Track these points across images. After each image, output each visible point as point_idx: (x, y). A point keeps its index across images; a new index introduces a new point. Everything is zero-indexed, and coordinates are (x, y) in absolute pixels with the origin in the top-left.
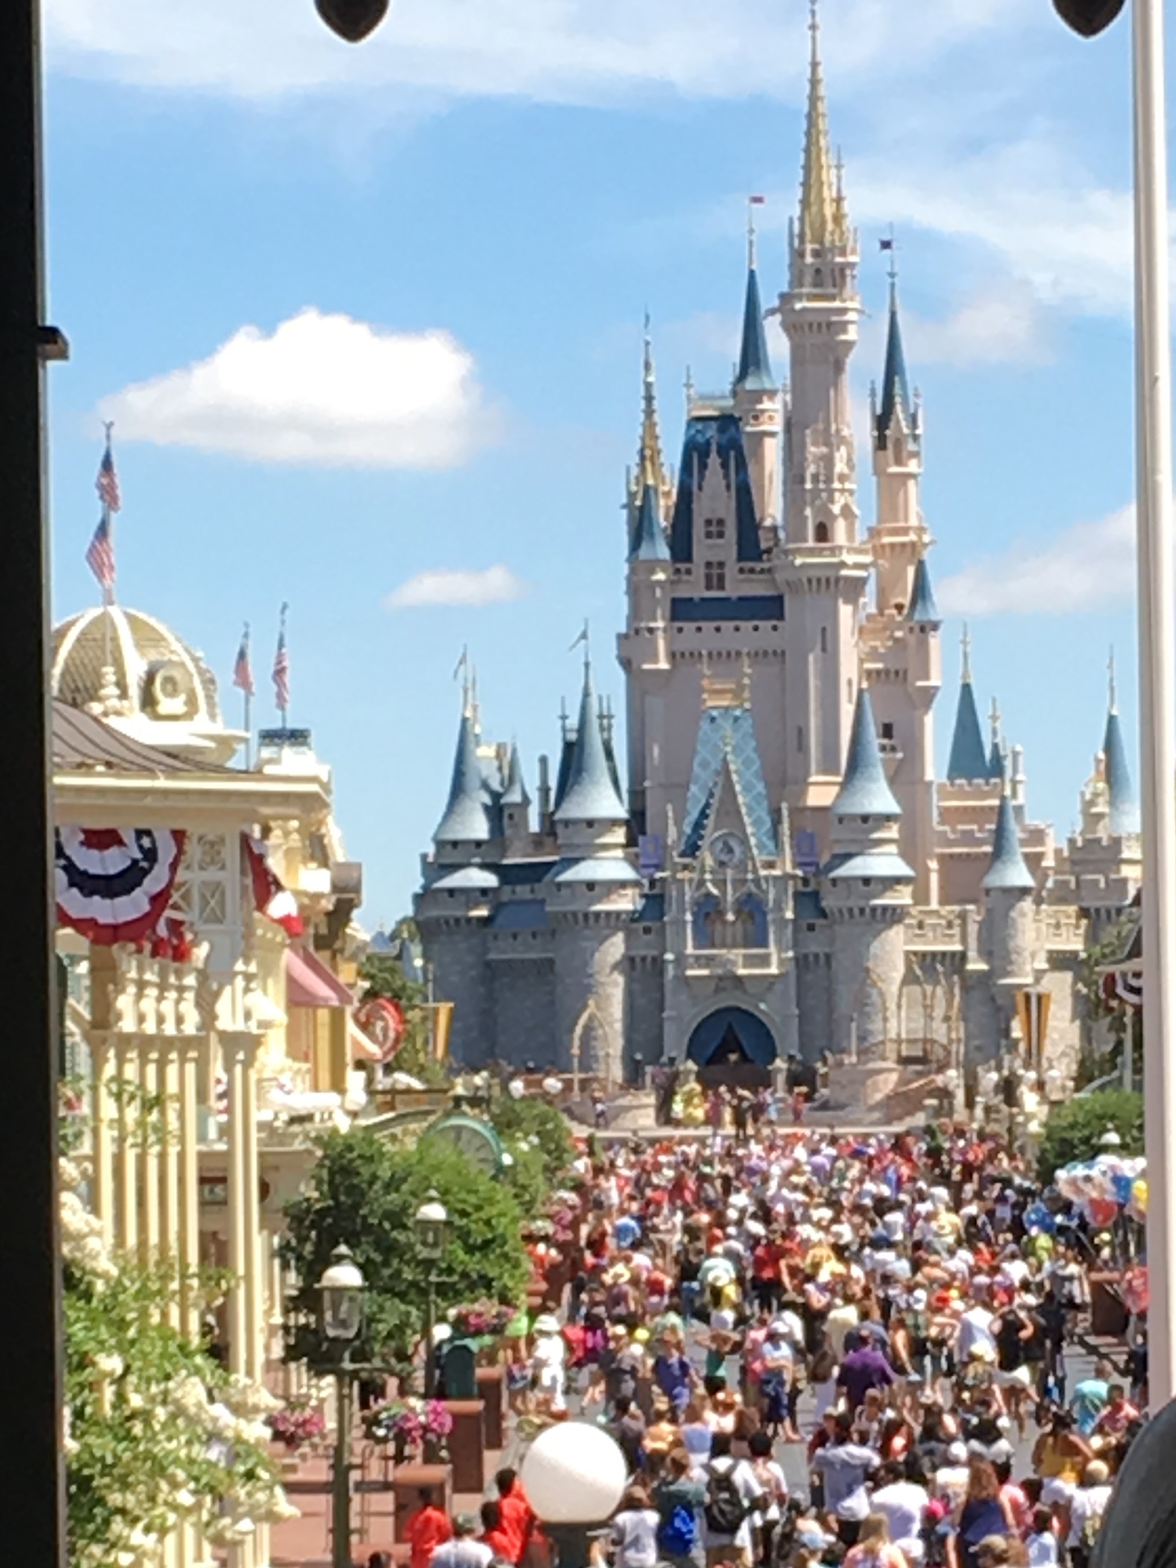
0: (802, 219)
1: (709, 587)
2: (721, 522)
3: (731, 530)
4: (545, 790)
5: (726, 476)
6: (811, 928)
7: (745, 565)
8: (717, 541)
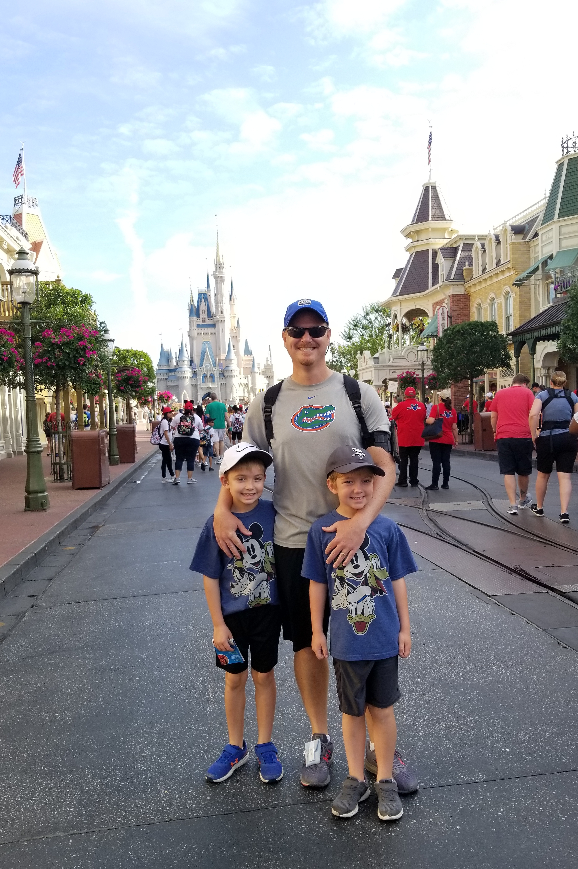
0: (216, 259)
1: (203, 322)
2: (204, 311)
3: (206, 312)
4: (176, 358)
5: (205, 303)
6: (222, 379)
7: (209, 318)
8: (204, 314)
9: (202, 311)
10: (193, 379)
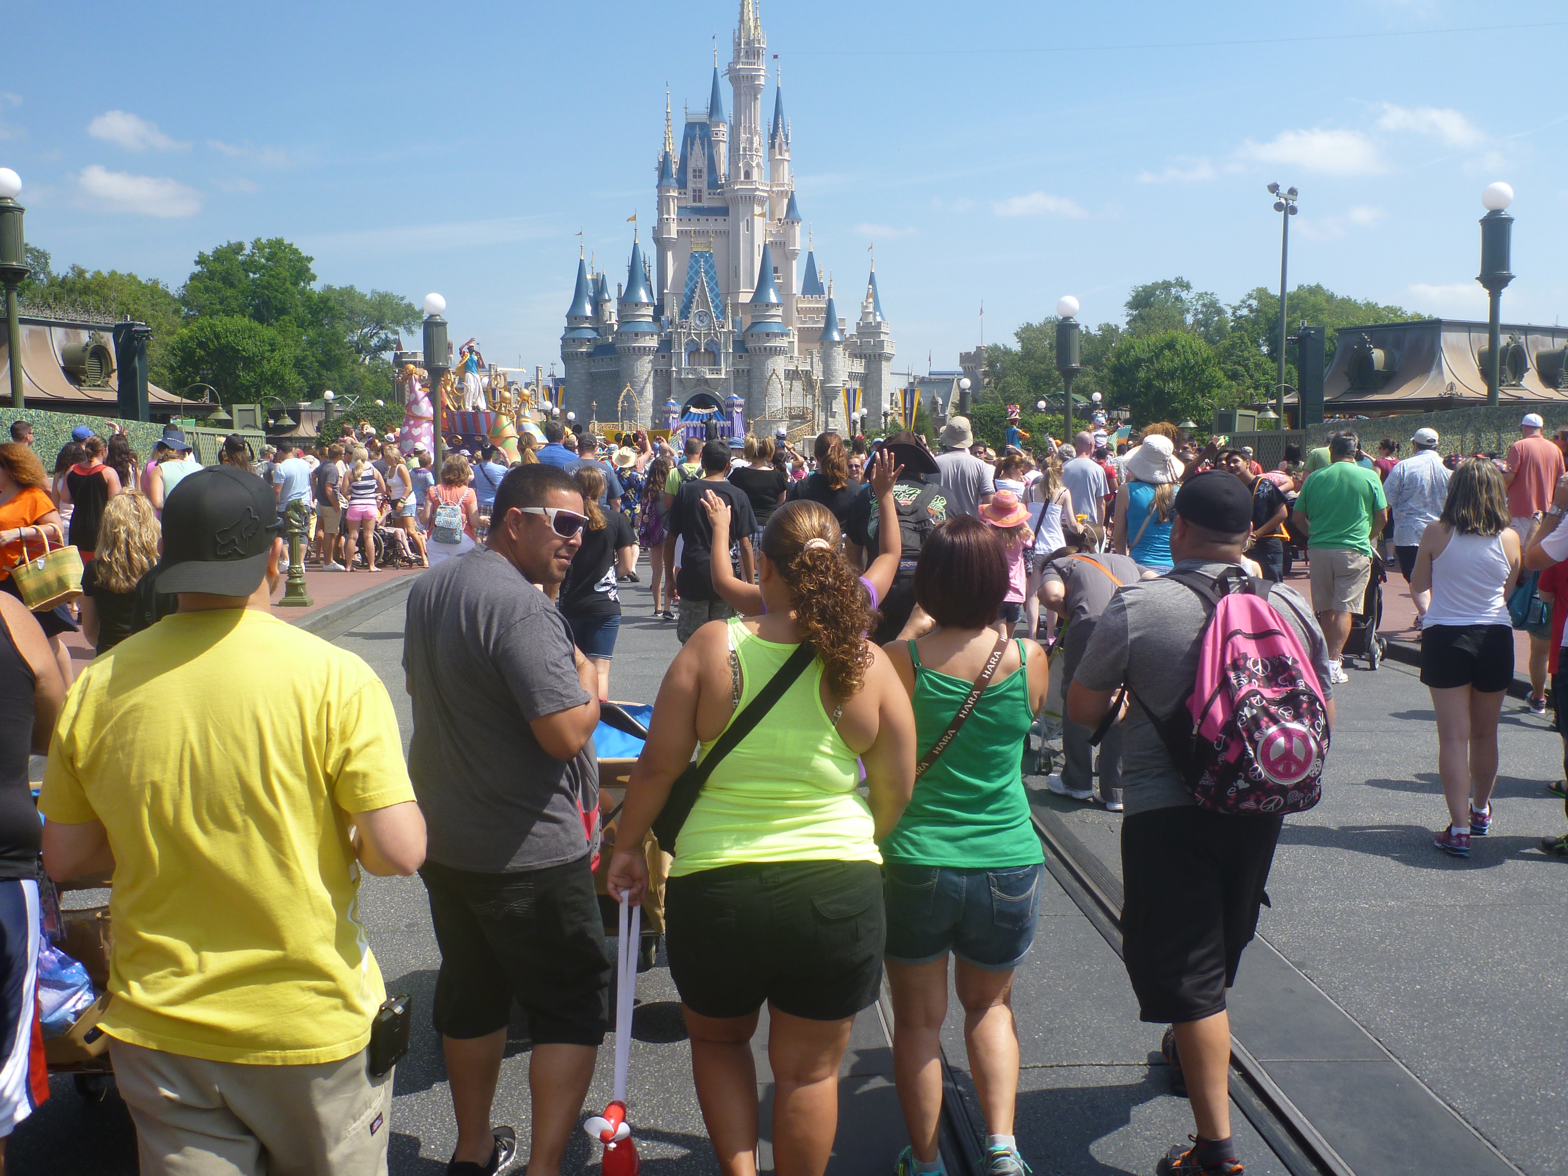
0: (739, 30)
1: (694, 201)
2: (700, 171)
3: (705, 176)
4: (619, 297)
5: (703, 149)
6: (741, 357)
7: (712, 191)
8: (698, 180)
9: (694, 171)
10: (660, 354)
